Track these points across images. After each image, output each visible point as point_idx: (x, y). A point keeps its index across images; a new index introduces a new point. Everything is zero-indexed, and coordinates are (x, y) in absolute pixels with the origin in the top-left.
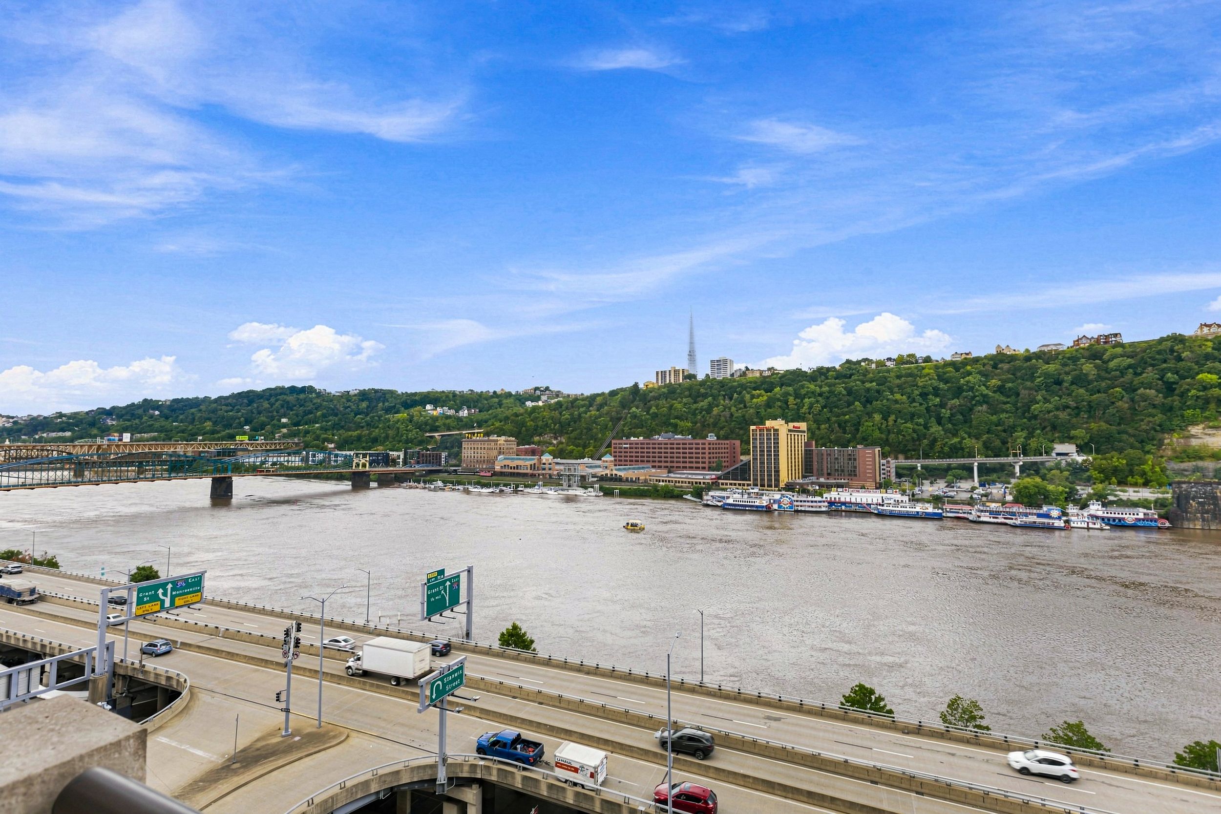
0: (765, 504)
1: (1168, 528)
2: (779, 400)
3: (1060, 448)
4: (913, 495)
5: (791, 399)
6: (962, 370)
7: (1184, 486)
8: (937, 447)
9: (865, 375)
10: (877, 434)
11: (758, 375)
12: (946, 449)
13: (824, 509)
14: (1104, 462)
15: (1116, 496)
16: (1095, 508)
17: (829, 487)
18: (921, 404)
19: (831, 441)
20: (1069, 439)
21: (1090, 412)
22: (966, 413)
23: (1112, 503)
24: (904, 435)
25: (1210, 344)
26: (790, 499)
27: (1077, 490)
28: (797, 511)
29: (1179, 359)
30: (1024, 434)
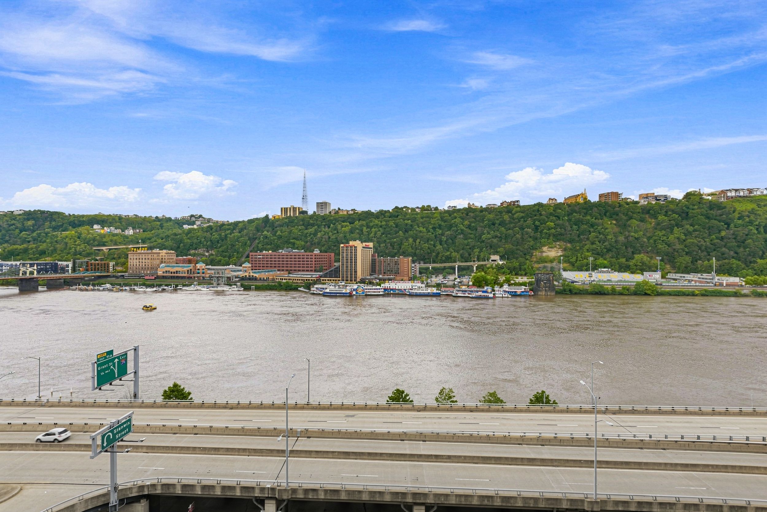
0: (348, 292)
1: (533, 295)
2: (357, 229)
3: (493, 257)
4: (427, 283)
5: (365, 228)
6: (452, 216)
7: (539, 275)
8: (439, 258)
9: (405, 216)
10: (410, 250)
11: (345, 213)
12: (444, 258)
13: (381, 293)
14: (510, 264)
15: (514, 281)
16: (506, 287)
17: (384, 280)
18: (432, 233)
19: (386, 254)
20: (496, 253)
21: (506, 239)
22: (453, 238)
23: (512, 284)
24: (423, 251)
25: (552, 208)
26: (362, 288)
27: (499, 278)
28: (366, 295)
29: (541, 215)
30: (478, 250)
